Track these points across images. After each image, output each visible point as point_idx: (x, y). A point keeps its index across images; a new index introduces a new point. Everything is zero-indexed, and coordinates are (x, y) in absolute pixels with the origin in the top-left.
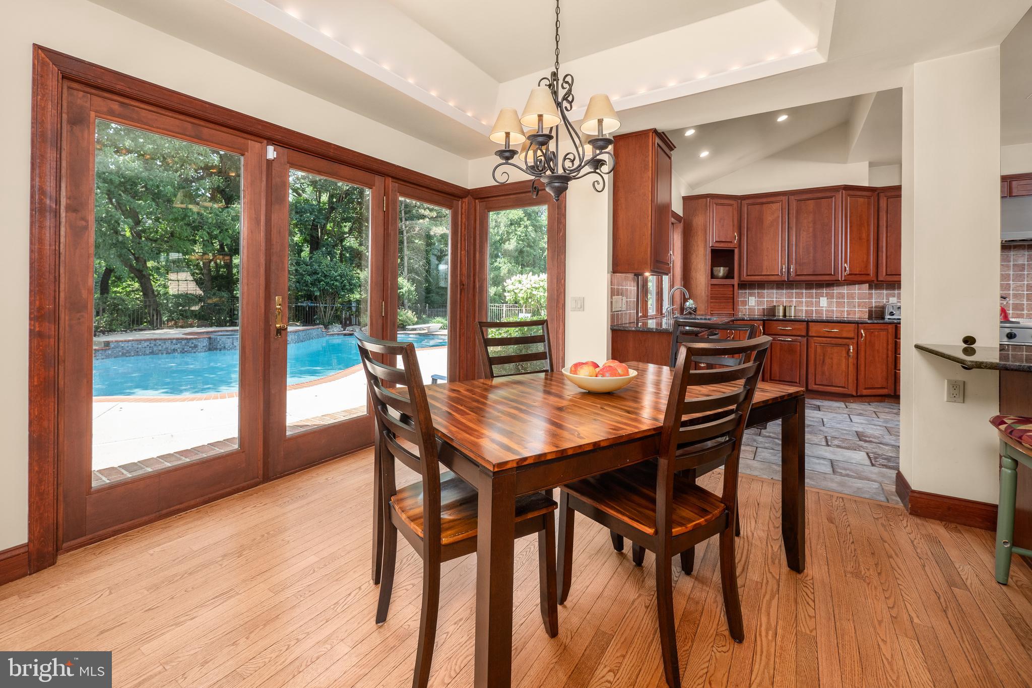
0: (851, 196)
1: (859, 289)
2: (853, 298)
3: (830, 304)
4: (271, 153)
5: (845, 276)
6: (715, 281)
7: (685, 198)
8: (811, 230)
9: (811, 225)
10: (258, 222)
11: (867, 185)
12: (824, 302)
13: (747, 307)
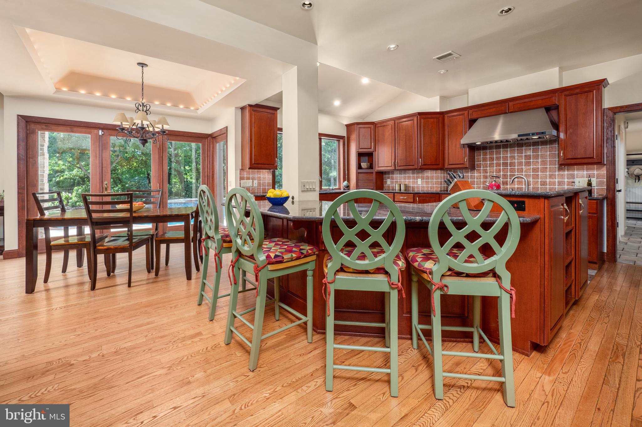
0: (424, 118)
1: (435, 174)
2: (433, 179)
3: (422, 182)
4: (100, 132)
5: (420, 166)
6: (360, 171)
7: (346, 125)
8: (404, 139)
9: (404, 137)
10: (96, 157)
11: (439, 111)
12: (419, 181)
13: (387, 185)
